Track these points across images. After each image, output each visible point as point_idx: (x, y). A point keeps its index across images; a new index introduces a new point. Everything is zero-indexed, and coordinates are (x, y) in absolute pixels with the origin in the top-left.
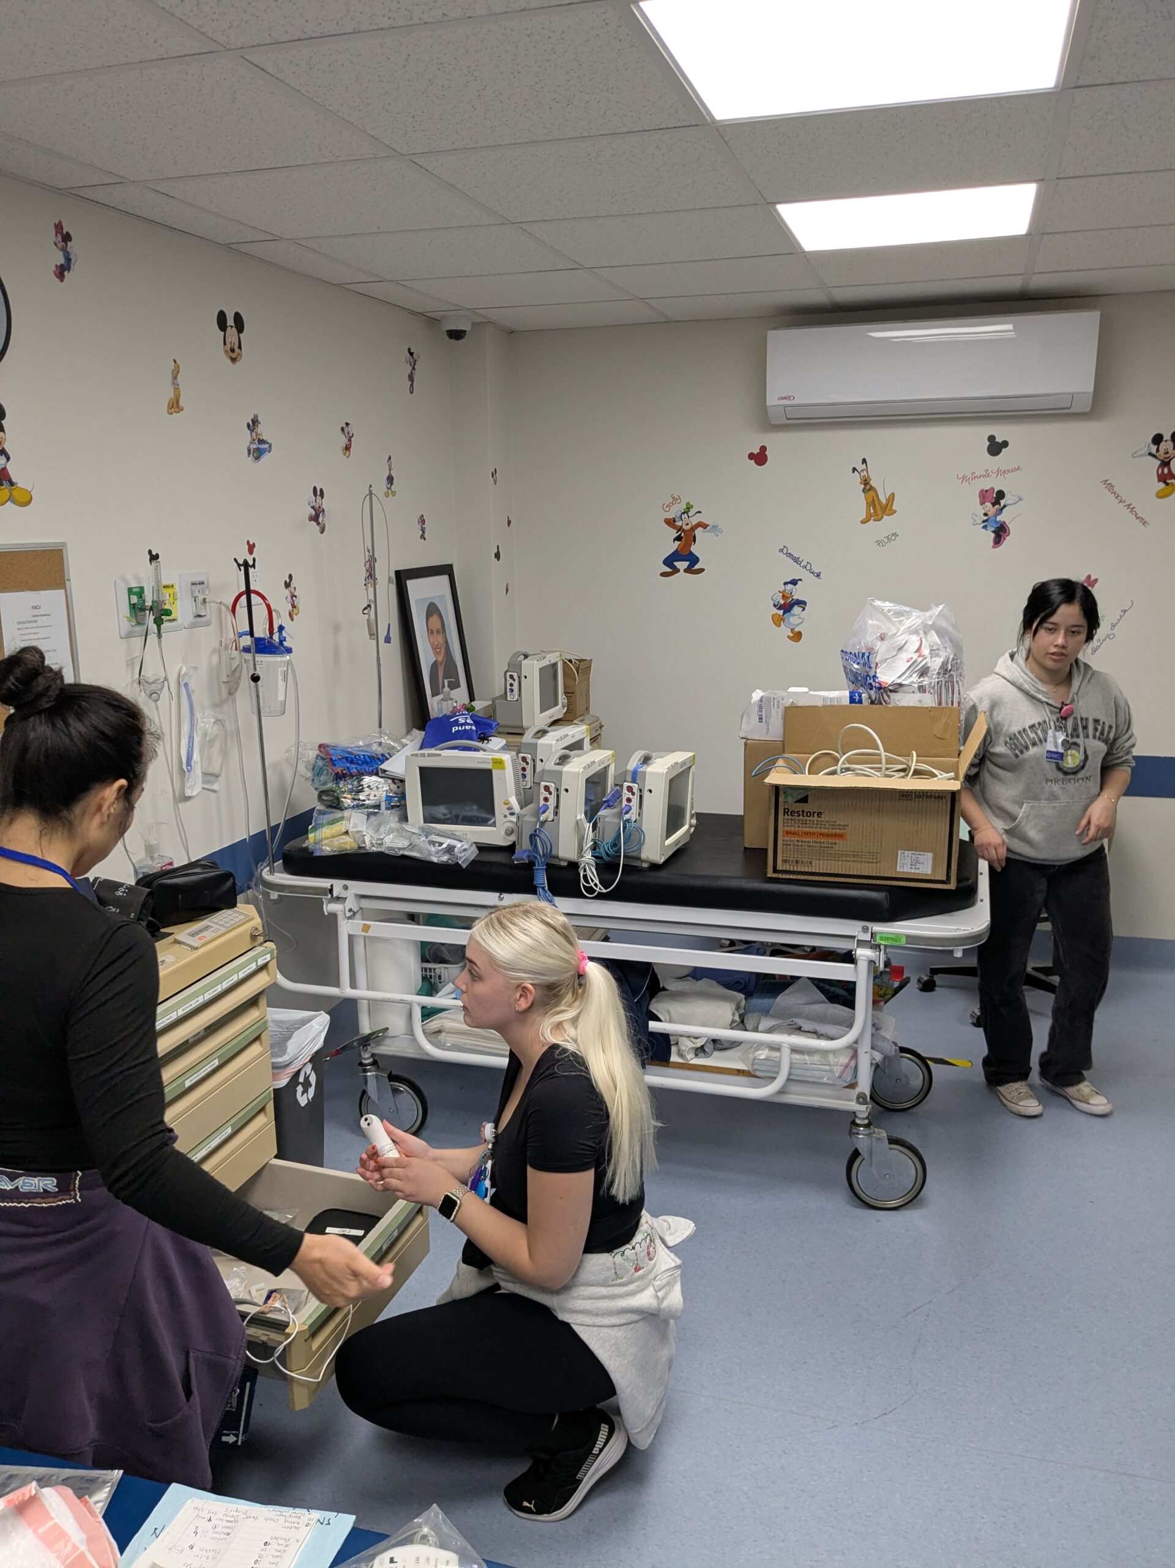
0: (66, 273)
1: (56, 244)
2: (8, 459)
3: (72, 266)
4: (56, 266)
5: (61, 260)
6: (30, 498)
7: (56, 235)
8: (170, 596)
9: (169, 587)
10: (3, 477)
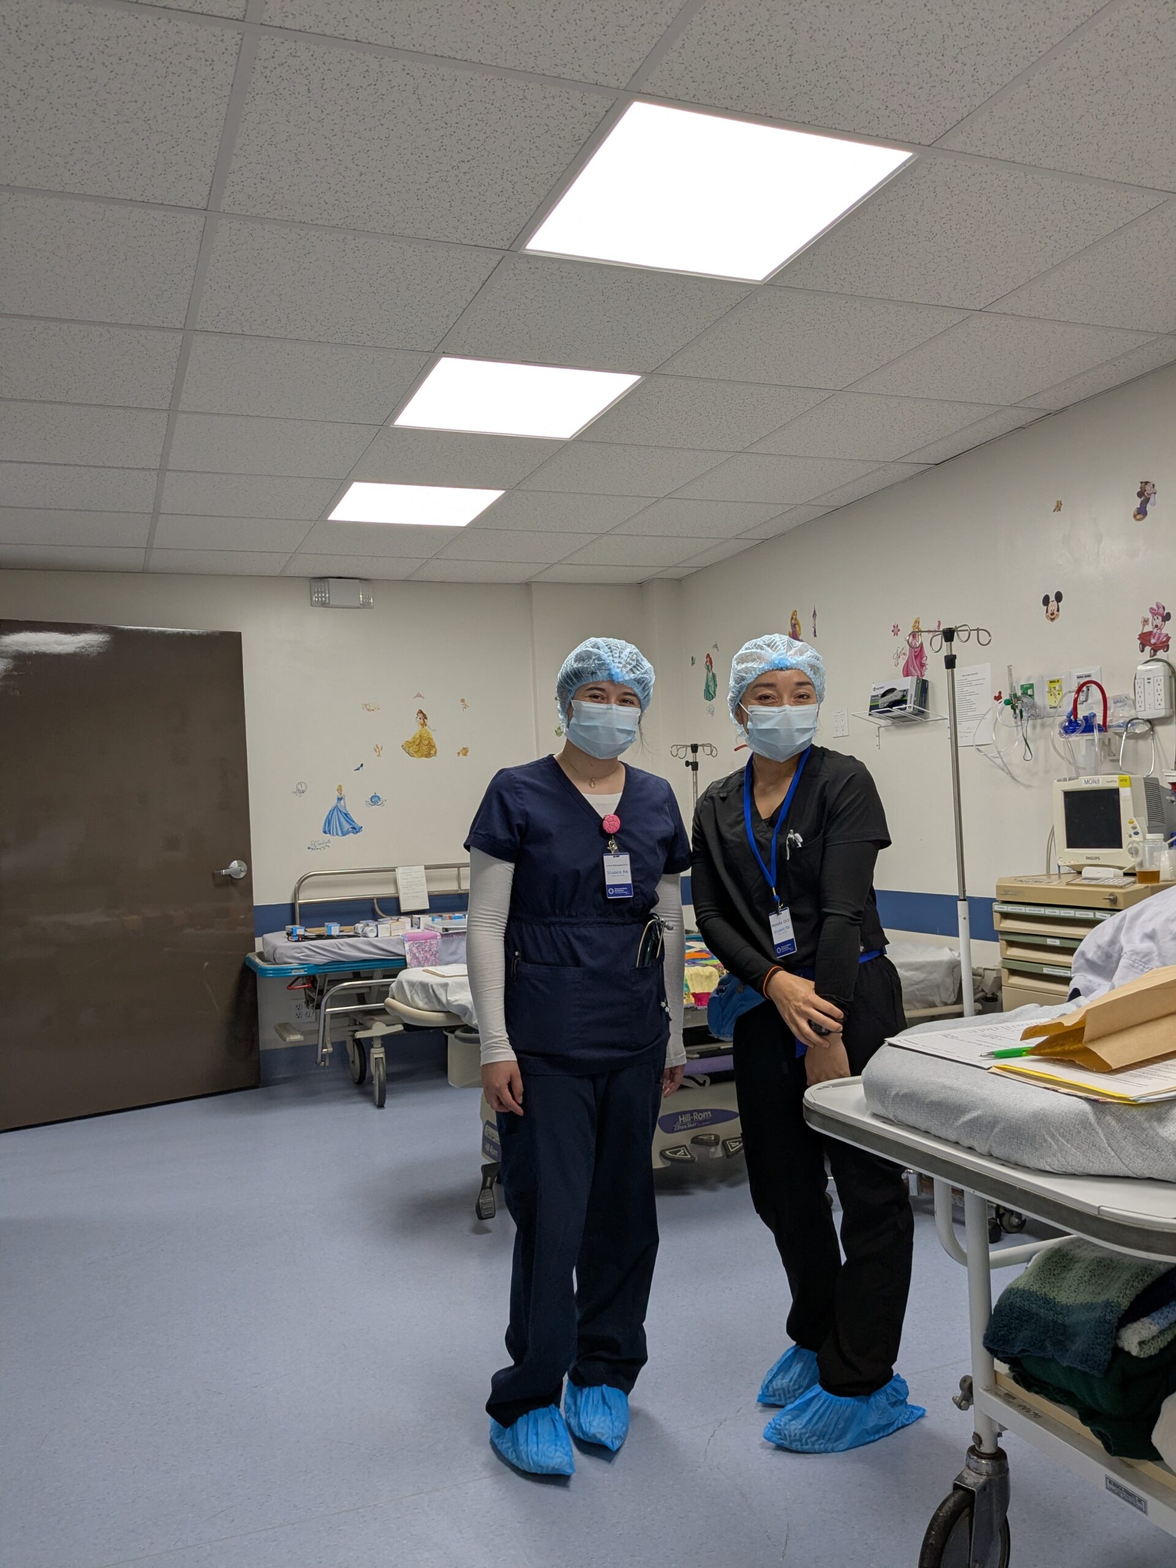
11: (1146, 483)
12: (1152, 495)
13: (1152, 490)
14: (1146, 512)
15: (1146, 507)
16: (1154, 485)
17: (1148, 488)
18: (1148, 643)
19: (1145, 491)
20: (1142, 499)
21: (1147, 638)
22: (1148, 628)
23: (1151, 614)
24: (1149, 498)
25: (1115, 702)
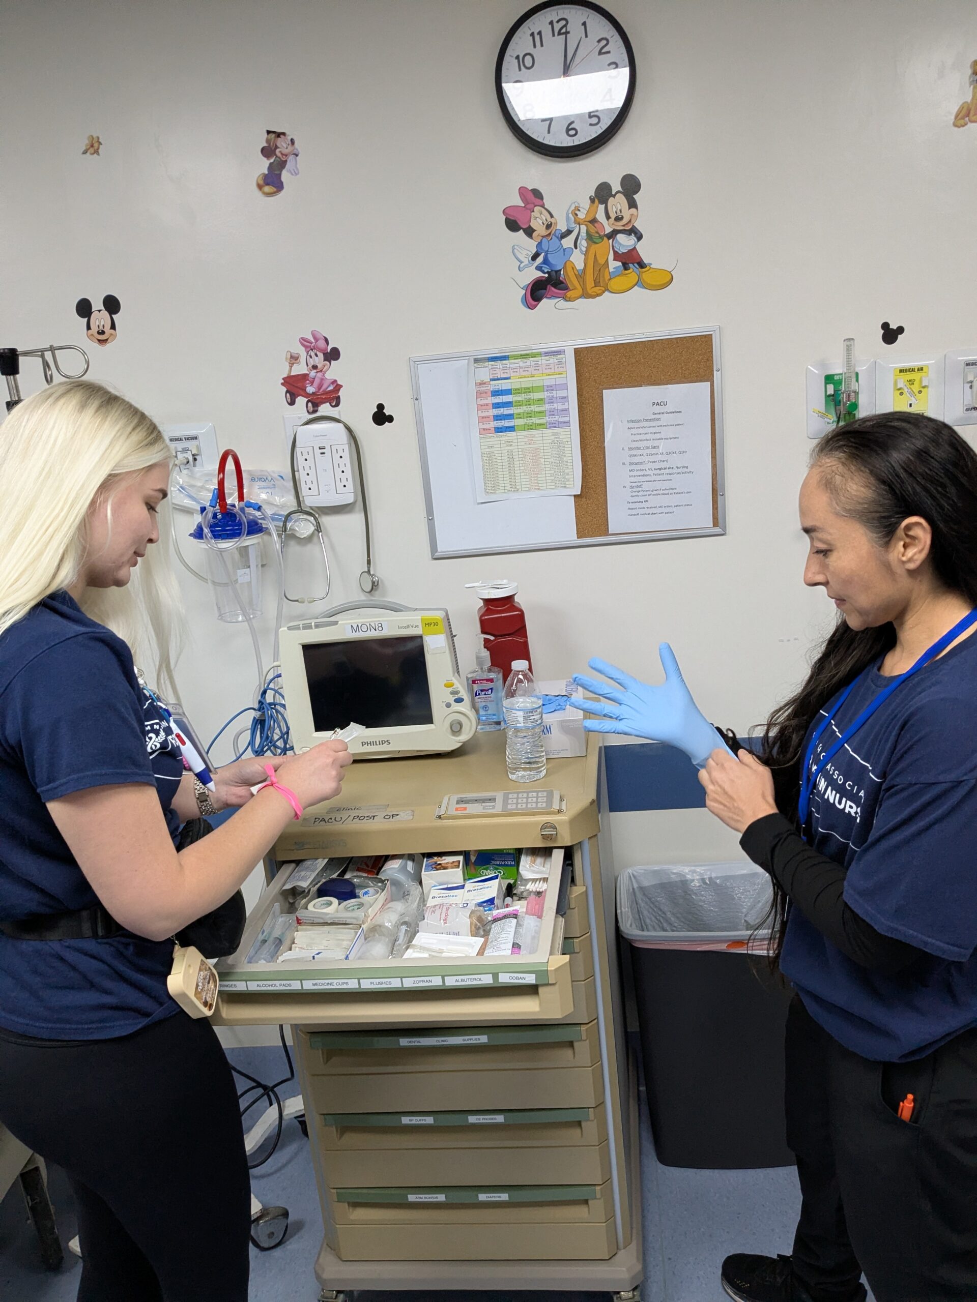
2: (639, 237)
6: (670, 278)
8: (911, 382)
9: (913, 370)
10: (630, 260)
11: (279, 135)
12: (291, 158)
13: (290, 149)
14: (282, 183)
15: (280, 175)
16: (292, 141)
17: (282, 143)
18: (302, 392)
19: (277, 147)
20: (272, 160)
21: (299, 385)
22: (300, 369)
23: (304, 349)
24: (286, 161)
25: (253, 480)
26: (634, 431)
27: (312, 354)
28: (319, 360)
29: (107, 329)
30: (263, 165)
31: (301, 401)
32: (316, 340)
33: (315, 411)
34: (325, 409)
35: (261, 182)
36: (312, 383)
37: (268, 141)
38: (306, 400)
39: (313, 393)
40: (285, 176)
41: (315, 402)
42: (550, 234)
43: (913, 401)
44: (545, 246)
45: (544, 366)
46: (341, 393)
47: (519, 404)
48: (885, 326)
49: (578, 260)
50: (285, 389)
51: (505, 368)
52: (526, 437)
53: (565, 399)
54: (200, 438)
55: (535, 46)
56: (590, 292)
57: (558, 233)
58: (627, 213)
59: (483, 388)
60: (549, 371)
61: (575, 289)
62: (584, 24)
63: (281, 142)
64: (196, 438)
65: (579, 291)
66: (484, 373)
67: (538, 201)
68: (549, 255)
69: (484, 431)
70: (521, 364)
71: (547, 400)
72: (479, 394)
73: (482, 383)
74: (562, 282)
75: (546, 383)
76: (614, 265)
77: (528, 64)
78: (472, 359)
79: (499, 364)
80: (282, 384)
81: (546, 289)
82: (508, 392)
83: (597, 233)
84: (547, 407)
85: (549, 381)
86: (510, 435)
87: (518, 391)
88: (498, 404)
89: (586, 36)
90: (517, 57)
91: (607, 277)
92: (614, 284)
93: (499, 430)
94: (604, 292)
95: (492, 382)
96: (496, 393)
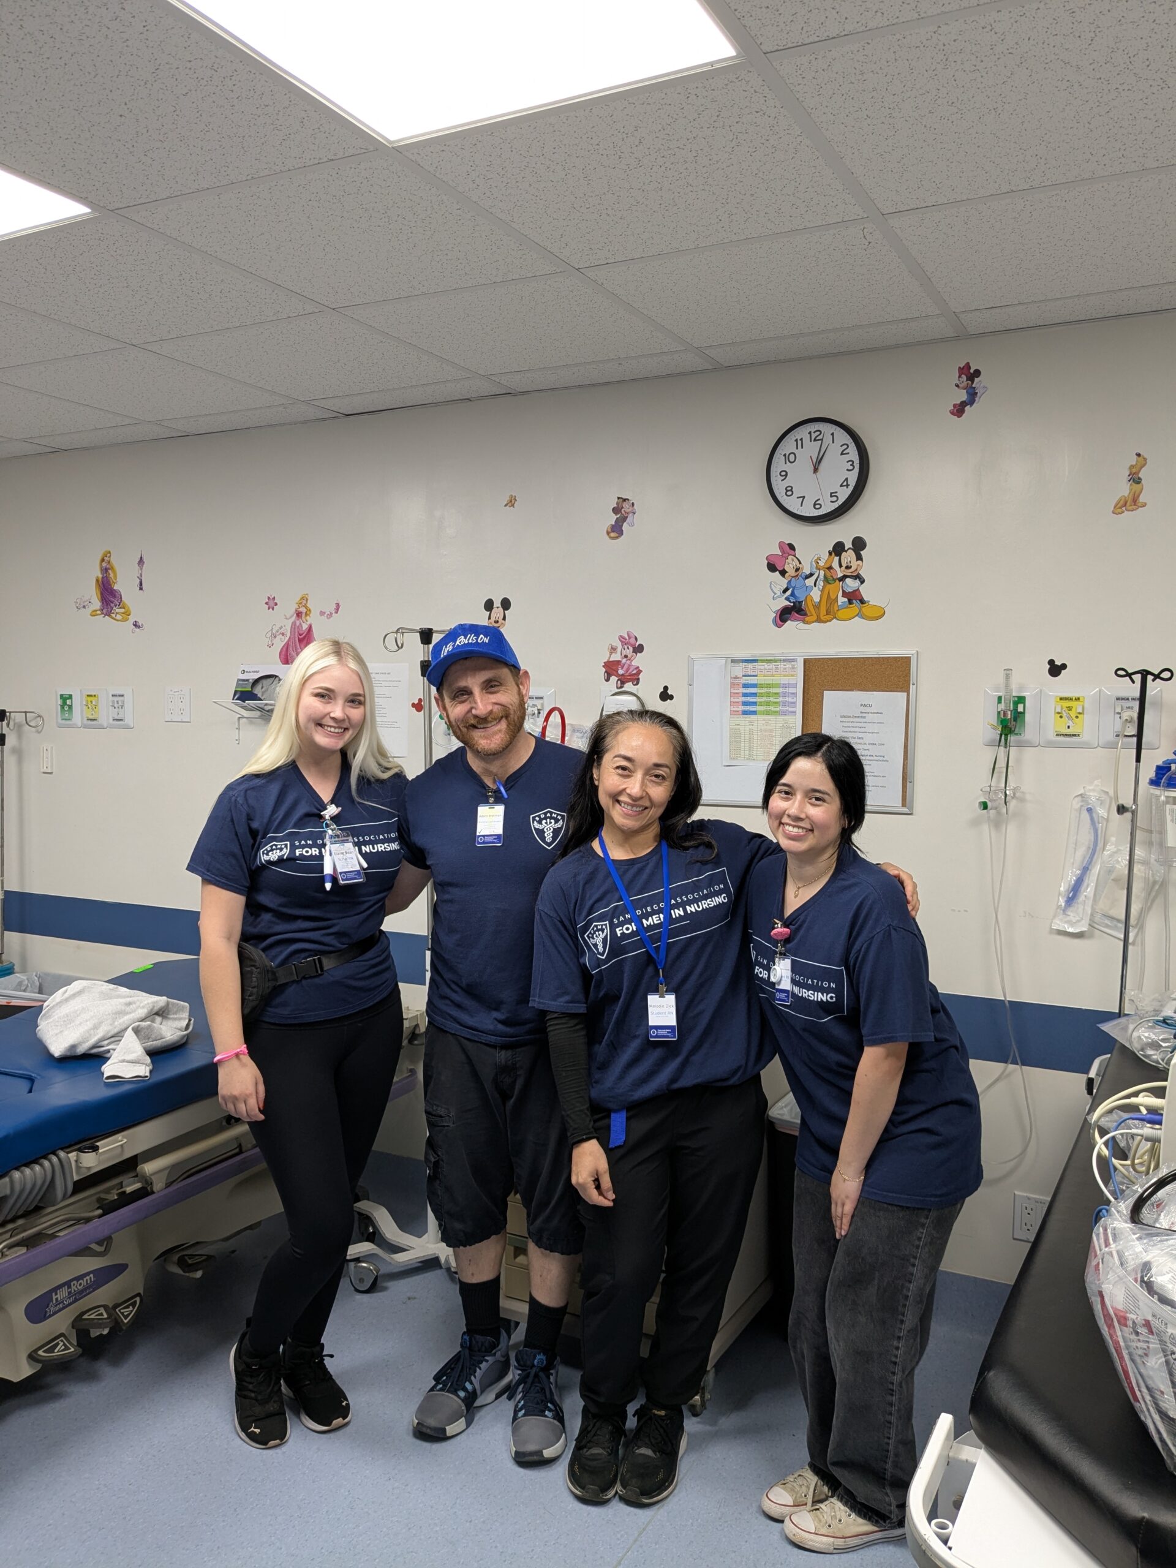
0: (967, 408)
1: (957, 386)
2: (862, 582)
3: (977, 399)
4: (955, 406)
5: (963, 396)
6: (883, 612)
7: (960, 377)
8: (1070, 709)
9: (1071, 699)
10: (854, 597)
14: (622, 531)
15: (621, 526)
16: (633, 504)
17: (627, 505)
18: (615, 673)
19: (623, 508)
20: (618, 516)
21: (614, 668)
22: (616, 657)
23: (620, 643)
24: (627, 517)
25: (574, 731)
26: (845, 724)
27: (626, 647)
28: (629, 652)
29: (500, 620)
30: (613, 519)
31: (614, 679)
32: (630, 638)
33: (621, 687)
34: (628, 687)
35: (610, 530)
36: (622, 667)
37: (617, 503)
38: (617, 679)
39: (623, 675)
40: (625, 526)
41: (622, 681)
42: (797, 575)
43: (1070, 723)
44: (793, 584)
45: (782, 670)
46: (640, 676)
47: (762, 695)
48: (1051, 662)
49: (816, 595)
50: (604, 670)
51: (754, 668)
52: (764, 720)
53: (794, 694)
54: (545, 698)
55: (797, 448)
56: (822, 618)
57: (803, 576)
58: (855, 564)
59: (737, 681)
60: (784, 673)
61: (812, 615)
62: (832, 434)
63: (625, 505)
64: (542, 698)
65: (815, 617)
66: (738, 670)
67: (792, 552)
68: (795, 591)
69: (733, 713)
70: (766, 666)
71: (781, 695)
72: (733, 685)
73: (736, 678)
74: (802, 610)
75: (782, 682)
76: (842, 600)
77: (792, 459)
78: (730, 660)
79: (750, 665)
80: (603, 666)
81: (790, 614)
82: (754, 686)
83: (832, 576)
84: (781, 699)
85: (785, 680)
86: (753, 717)
87: (762, 686)
88: (746, 693)
89: (833, 442)
90: (785, 455)
91: (836, 608)
92: (840, 614)
93: (745, 713)
94: (832, 619)
95: (744, 678)
96: (745, 686)
